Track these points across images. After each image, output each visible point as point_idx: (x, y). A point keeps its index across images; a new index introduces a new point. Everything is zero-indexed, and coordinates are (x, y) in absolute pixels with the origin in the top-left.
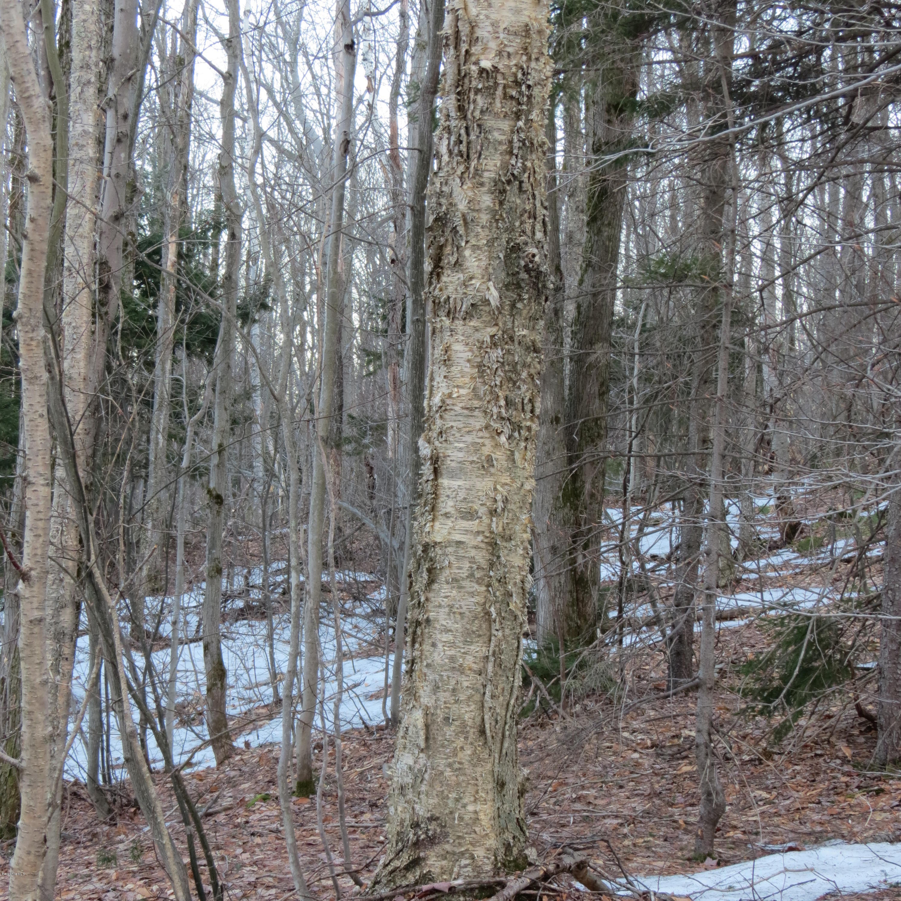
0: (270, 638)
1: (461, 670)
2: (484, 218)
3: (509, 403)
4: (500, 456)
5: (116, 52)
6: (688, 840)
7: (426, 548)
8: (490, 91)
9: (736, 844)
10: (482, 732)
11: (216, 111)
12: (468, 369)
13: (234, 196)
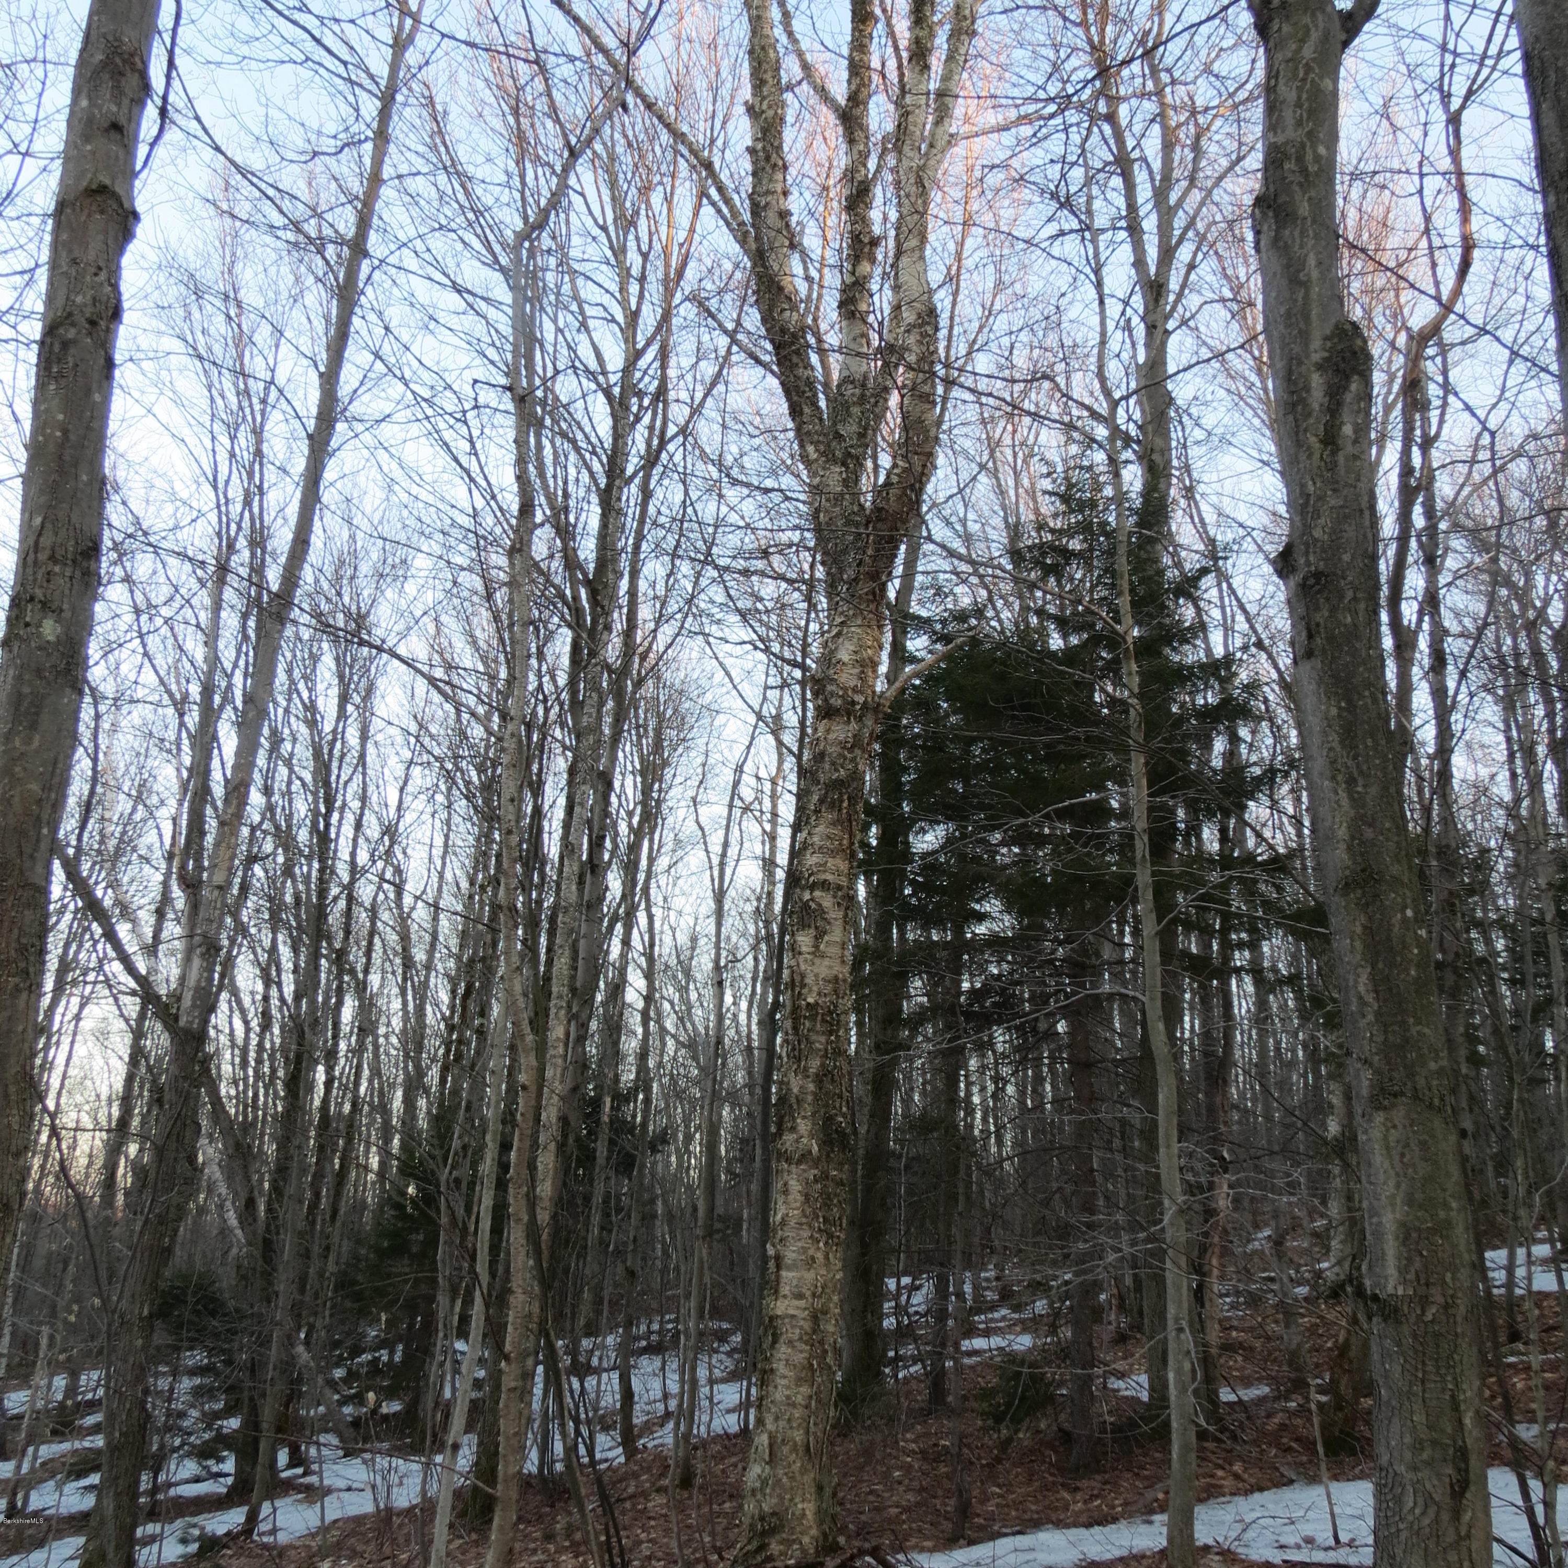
0: (663, 1368)
1: (794, 1405)
2: (810, 1098)
3: (826, 1220)
4: (819, 1256)
5: (578, 984)
6: (947, 1526)
7: (771, 1319)
8: (813, 1018)
9: (981, 1528)
10: (808, 1449)
11: (638, 1018)
12: (800, 1198)
13: (648, 1070)
